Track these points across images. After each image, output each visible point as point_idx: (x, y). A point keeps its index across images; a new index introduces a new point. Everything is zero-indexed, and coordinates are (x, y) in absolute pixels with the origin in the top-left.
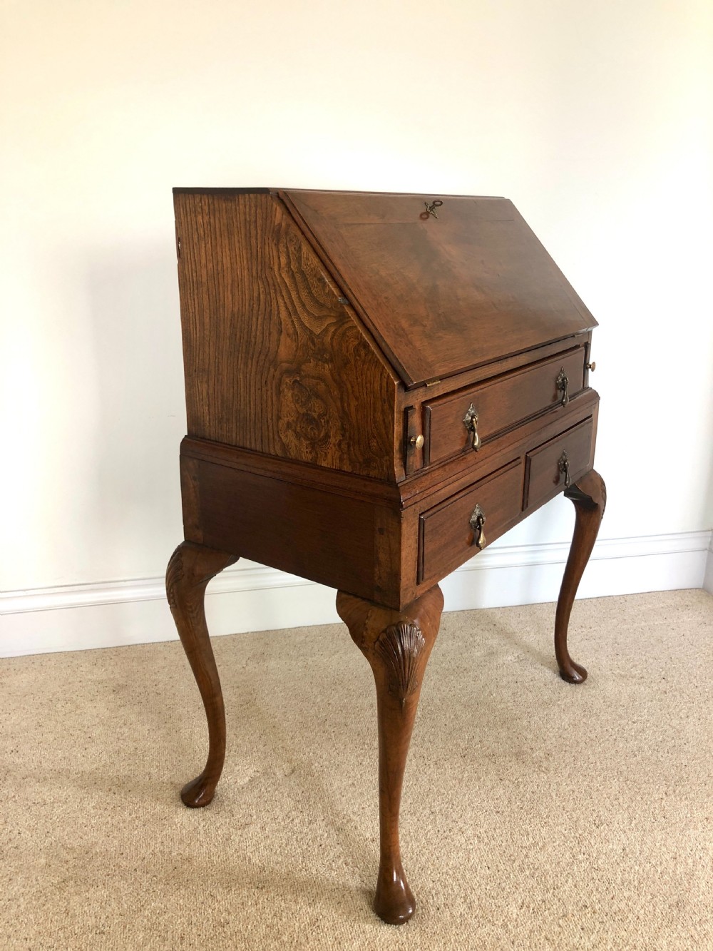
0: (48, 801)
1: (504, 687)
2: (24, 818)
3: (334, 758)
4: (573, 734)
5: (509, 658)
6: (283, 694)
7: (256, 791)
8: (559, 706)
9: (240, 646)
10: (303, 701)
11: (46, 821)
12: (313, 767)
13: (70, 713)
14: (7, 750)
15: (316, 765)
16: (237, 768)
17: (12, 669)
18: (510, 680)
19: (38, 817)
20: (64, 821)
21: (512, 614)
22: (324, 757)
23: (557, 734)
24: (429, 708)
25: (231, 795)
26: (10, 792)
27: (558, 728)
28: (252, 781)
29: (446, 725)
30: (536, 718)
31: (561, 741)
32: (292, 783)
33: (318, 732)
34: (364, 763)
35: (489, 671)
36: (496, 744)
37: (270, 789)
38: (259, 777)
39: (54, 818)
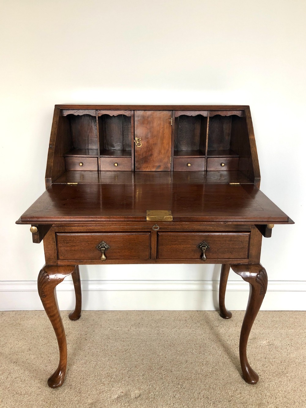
0: (23, 393)
1: (258, 360)
2: (10, 400)
3: (162, 391)
4: (293, 396)
5: (264, 342)
6: (144, 348)
7: (119, 404)
8: (287, 377)
9: (129, 318)
10: (153, 354)
11: (19, 404)
12: (150, 395)
13: (45, 345)
14: (12, 361)
15: (152, 393)
16: (113, 389)
17: (26, 317)
18: (262, 356)
19: (16, 401)
20: (27, 406)
21: (269, 316)
22: (157, 388)
23: (283, 395)
24: (216, 367)
25: (107, 405)
26: (8, 385)
27: (285, 391)
28: (119, 398)
29: (223, 379)
30: (273, 383)
31: (285, 400)
32: (138, 403)
33: (157, 373)
34: (176, 397)
35: (251, 349)
36: (249, 396)
37: (126, 404)
38: (122, 396)
39: (23, 403)
